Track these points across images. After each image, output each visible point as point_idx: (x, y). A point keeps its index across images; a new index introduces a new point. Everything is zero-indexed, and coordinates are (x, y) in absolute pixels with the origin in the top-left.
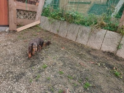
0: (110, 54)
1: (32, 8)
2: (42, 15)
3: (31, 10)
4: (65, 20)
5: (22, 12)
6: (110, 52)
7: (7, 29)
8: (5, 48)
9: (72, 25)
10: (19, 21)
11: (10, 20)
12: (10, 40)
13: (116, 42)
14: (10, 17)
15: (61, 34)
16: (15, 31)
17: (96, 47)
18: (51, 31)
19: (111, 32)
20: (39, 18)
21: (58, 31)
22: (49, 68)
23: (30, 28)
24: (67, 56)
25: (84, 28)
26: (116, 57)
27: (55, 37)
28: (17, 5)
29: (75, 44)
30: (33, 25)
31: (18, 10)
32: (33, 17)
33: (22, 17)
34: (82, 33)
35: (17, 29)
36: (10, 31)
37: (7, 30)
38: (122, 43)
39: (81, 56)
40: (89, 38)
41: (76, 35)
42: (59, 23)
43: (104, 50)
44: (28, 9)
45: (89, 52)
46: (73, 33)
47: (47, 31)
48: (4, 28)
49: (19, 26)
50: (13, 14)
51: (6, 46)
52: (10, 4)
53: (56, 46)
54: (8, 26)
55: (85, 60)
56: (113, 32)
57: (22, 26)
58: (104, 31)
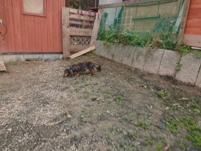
0: (168, 78)
1: (86, 33)
2: (97, 39)
3: (85, 35)
4: (120, 42)
5: (75, 38)
6: (169, 76)
7: (61, 56)
8: (57, 71)
9: (127, 47)
10: (73, 47)
11: (64, 47)
12: (62, 66)
13: (175, 63)
14: (64, 44)
15: (117, 59)
16: (68, 59)
17: (153, 70)
18: (106, 57)
19: (169, 51)
20: (94, 43)
21: (113, 56)
22: (90, 86)
23: (84, 54)
24: (113, 79)
25: (140, 49)
26: (174, 81)
27: (108, 62)
28: (70, 31)
29: (129, 69)
30: (87, 51)
31: (71, 36)
32: (87, 42)
33: (76, 43)
34: (138, 56)
35: (71, 56)
36: (63, 58)
37: (60, 58)
38: (182, 63)
39: (129, 80)
40: (145, 61)
41: (131, 59)
42: (114, 46)
43: (162, 73)
44: (81, 34)
45: (142, 76)
46: (129, 56)
47: (101, 57)
48: (59, 55)
49: (72, 53)
50: (66, 41)
51: (58, 70)
52: (63, 31)
53: (106, 71)
54: (62, 53)
55: (132, 82)
56: (171, 51)
57: (76, 53)
58: (161, 51)
